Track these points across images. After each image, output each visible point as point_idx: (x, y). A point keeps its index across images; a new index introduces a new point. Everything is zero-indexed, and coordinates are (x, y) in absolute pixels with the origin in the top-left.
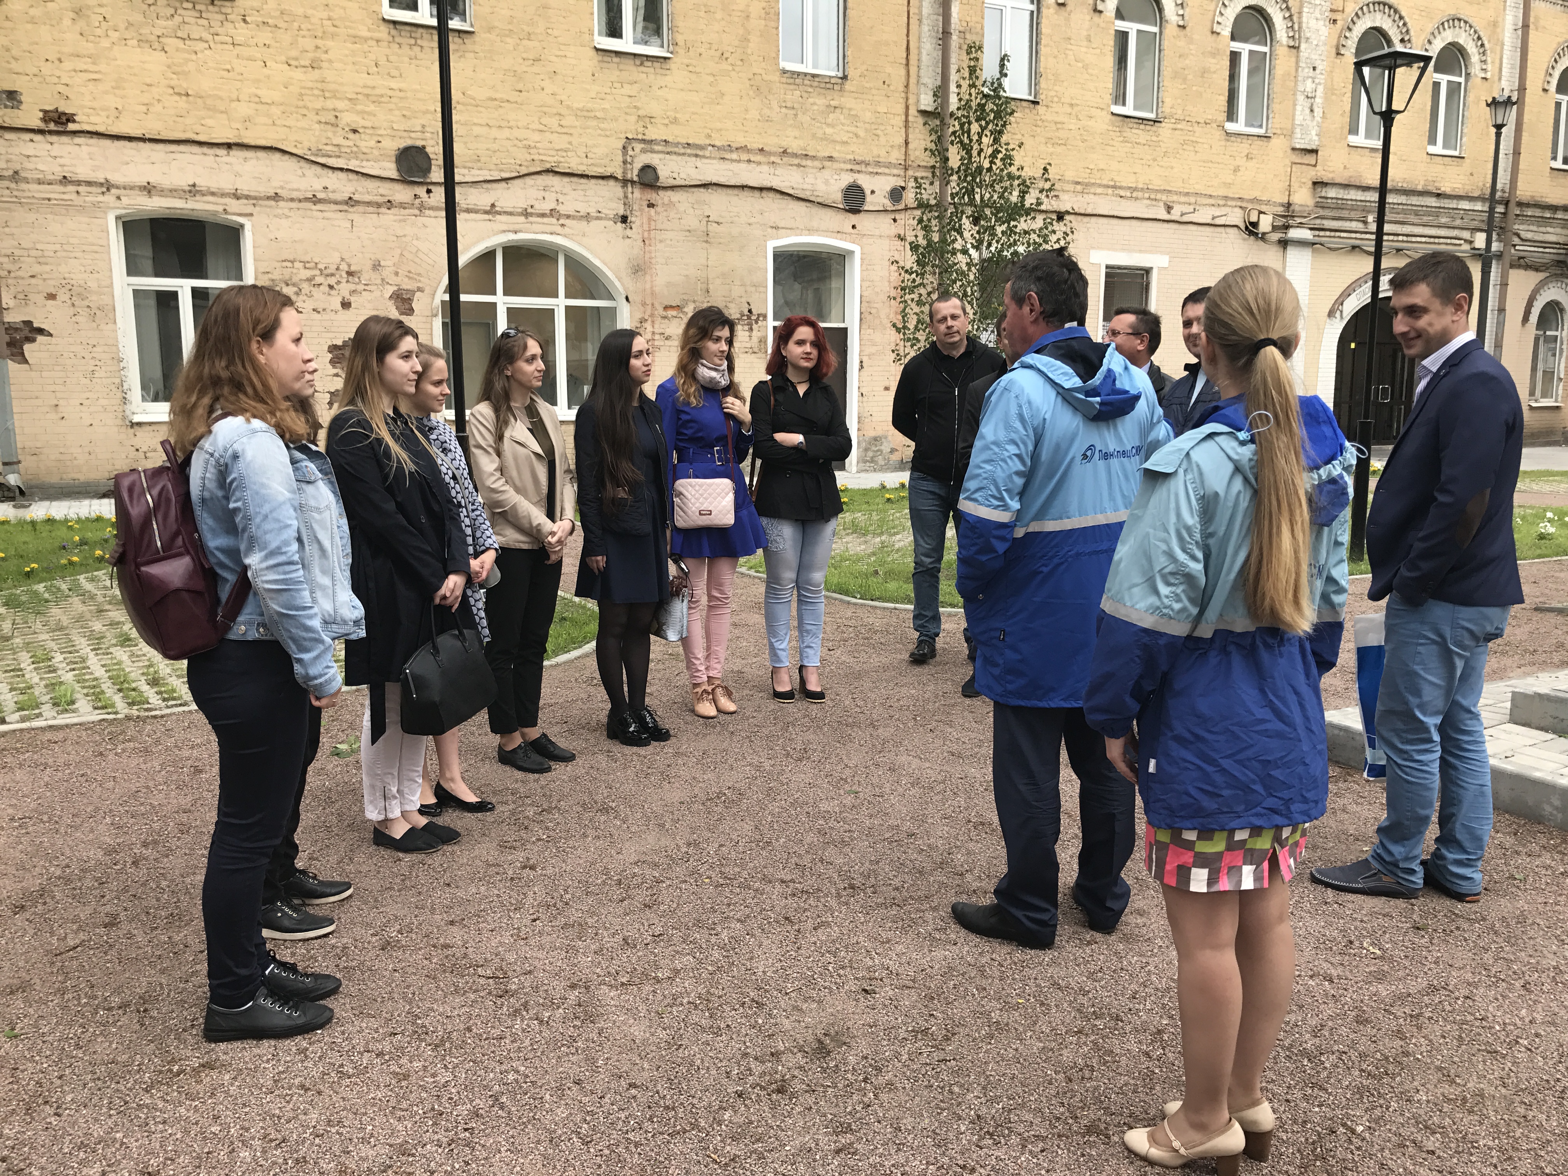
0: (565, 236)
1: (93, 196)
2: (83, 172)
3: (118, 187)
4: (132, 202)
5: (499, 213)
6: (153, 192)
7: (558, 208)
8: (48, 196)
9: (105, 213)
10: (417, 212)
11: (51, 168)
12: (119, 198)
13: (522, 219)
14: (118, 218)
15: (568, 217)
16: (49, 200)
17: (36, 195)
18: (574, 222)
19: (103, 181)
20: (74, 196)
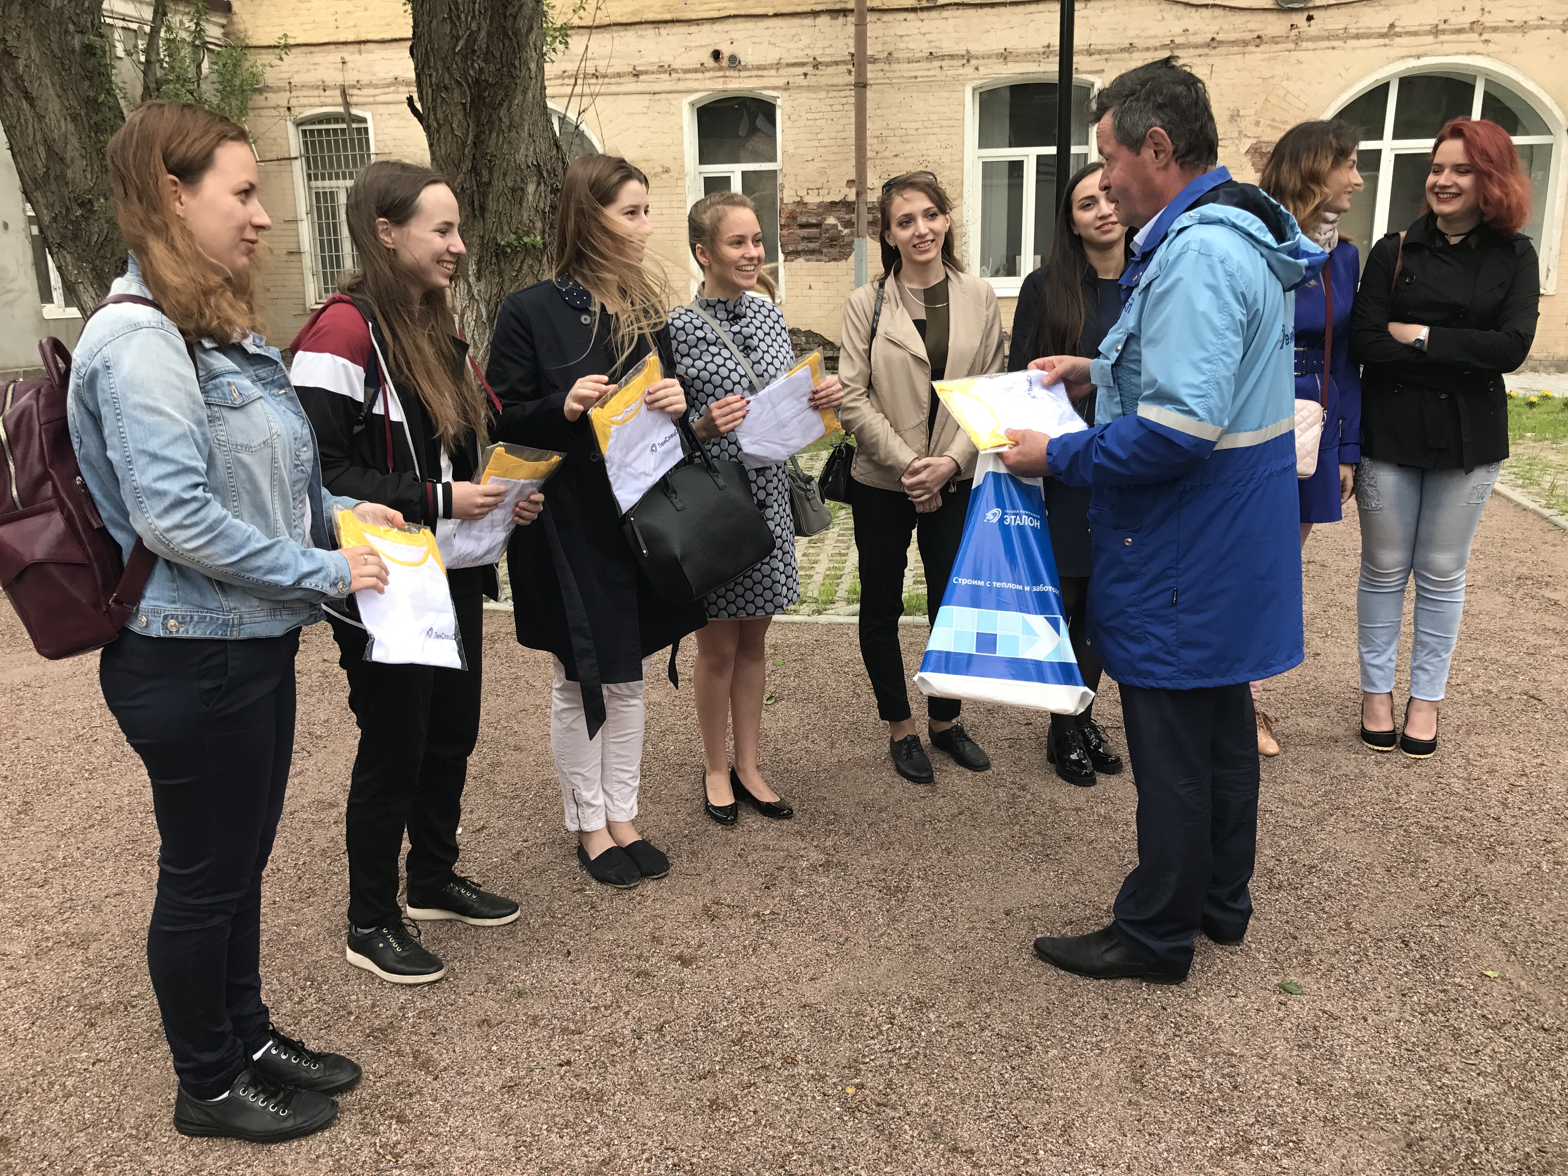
0: (1488, 55)
1: (953, 69)
2: (948, 46)
3: (977, 58)
4: (989, 71)
5: (1399, 35)
6: (1009, 59)
7: (1482, 19)
8: (915, 74)
9: (964, 85)
10: (1292, 46)
11: (919, 46)
12: (977, 69)
13: (1430, 39)
14: (974, 90)
15: (1495, 29)
16: (916, 77)
17: (905, 74)
18: (1504, 35)
19: (964, 52)
20: (937, 72)
